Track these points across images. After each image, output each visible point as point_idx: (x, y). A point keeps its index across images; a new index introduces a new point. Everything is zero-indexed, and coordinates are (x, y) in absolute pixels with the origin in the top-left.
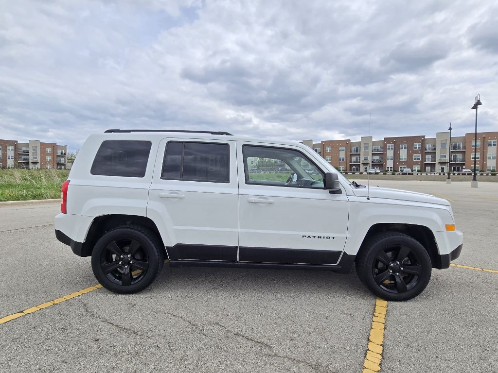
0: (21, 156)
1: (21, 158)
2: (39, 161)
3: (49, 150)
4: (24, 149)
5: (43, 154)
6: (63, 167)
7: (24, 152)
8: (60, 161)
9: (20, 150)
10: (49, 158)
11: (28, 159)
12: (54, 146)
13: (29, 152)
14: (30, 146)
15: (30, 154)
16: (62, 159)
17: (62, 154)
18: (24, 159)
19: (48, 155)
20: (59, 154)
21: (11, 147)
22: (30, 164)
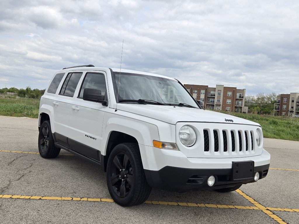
0: (208, 99)
1: (209, 100)
2: (221, 104)
3: (230, 94)
4: (212, 92)
5: (225, 97)
6: (240, 110)
7: (212, 95)
8: (238, 104)
9: (209, 94)
10: (229, 101)
11: (214, 102)
12: (234, 90)
13: (214, 96)
14: (217, 90)
15: (216, 97)
16: (240, 102)
17: (240, 97)
18: (211, 102)
19: (229, 98)
20: (238, 97)
21: (203, 91)
22: (215, 106)
